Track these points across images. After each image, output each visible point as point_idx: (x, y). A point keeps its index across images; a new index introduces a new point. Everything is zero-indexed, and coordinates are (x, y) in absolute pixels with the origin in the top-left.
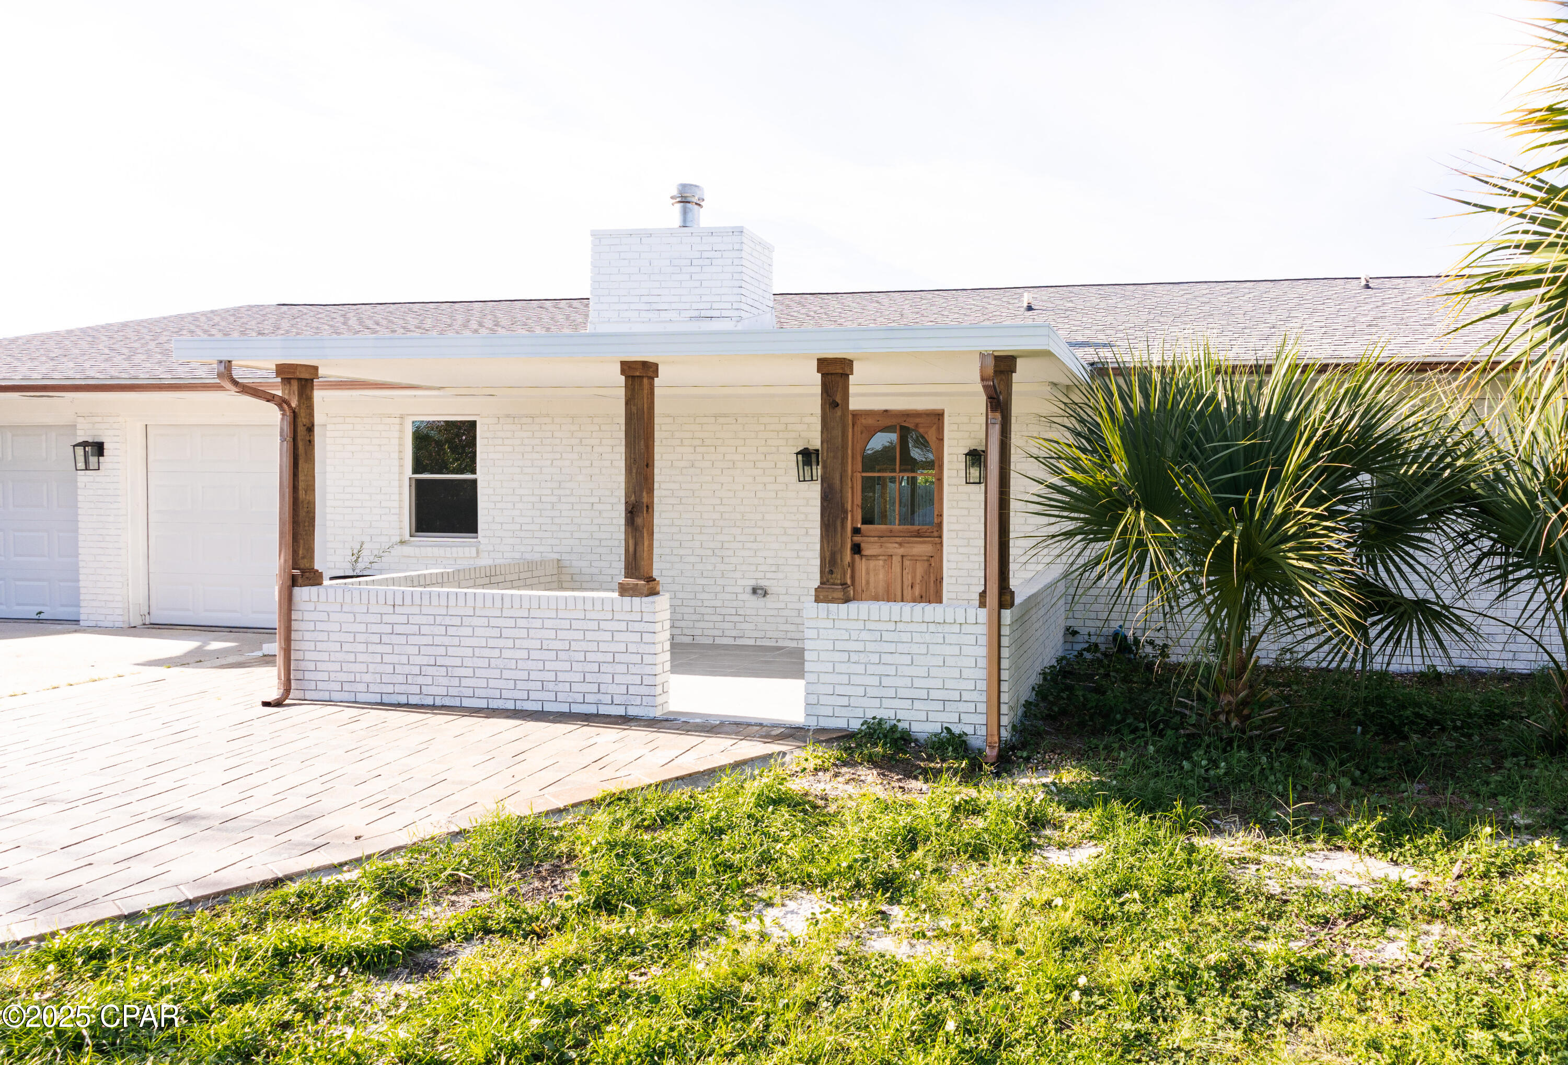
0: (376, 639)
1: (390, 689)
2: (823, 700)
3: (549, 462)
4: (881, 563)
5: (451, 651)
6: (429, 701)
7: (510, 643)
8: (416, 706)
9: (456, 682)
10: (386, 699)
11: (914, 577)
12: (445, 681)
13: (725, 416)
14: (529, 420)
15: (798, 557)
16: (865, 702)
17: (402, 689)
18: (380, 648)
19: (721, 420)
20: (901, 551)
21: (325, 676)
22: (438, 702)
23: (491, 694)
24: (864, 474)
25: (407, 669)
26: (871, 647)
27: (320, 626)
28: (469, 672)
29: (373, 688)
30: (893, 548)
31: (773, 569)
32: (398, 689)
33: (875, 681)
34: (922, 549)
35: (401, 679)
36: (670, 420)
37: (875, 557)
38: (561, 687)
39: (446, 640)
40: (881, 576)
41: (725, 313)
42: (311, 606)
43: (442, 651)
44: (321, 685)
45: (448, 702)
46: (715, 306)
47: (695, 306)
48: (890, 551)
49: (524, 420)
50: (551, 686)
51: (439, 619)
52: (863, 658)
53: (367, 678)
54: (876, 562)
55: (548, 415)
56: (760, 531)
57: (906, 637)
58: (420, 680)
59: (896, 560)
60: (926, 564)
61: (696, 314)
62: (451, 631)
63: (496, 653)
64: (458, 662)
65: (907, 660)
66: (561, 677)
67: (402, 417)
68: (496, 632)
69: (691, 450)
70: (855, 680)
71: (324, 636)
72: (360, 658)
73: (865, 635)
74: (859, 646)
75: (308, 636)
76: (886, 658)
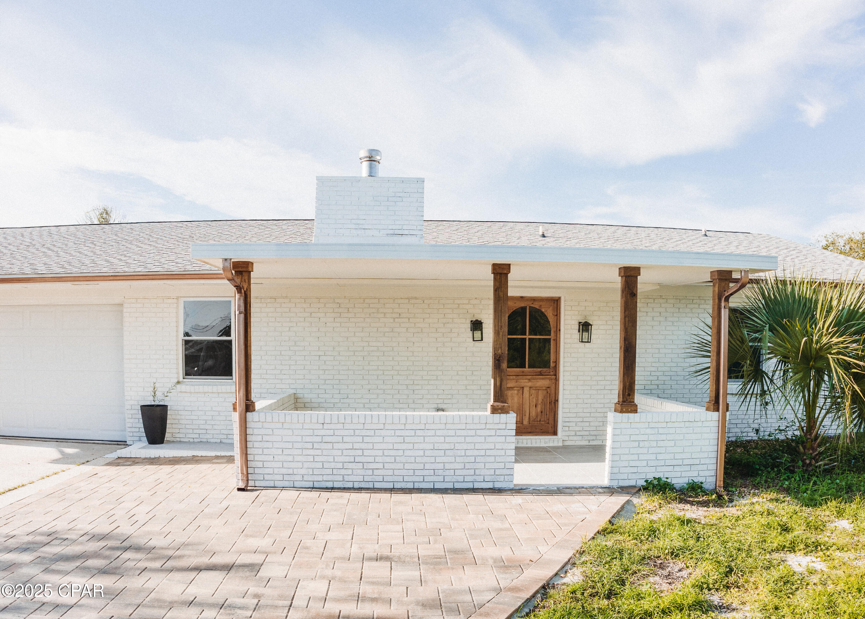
0: (310, 446)
1: (320, 478)
2: (623, 470)
3: (288, 329)
4: (516, 392)
5: (366, 453)
6: (350, 485)
7: (411, 446)
8: (339, 489)
9: (370, 473)
10: (316, 485)
11: (537, 400)
12: (362, 472)
13: (416, 298)
14: (273, 300)
15: (466, 389)
16: (647, 469)
17: (330, 478)
18: (312, 452)
19: (413, 301)
20: (530, 384)
21: (270, 471)
22: (356, 485)
23: (396, 479)
24: (510, 337)
25: (333, 465)
26: (651, 437)
27: (266, 438)
28: (380, 466)
29: (306, 478)
30: (525, 382)
31: (450, 397)
32: (325, 478)
33: (653, 457)
34: (543, 383)
35: (329, 471)
36: (376, 301)
37: (512, 388)
38: (447, 473)
39: (363, 446)
40: (516, 399)
41: (412, 232)
42: (259, 425)
43: (360, 452)
44: (267, 477)
45: (363, 485)
46: (405, 227)
47: (390, 227)
48: (523, 385)
49: (269, 300)
50: (440, 472)
51: (357, 432)
52: (646, 444)
53: (303, 471)
54: (513, 391)
55: (286, 297)
56: (441, 373)
57: (672, 431)
58: (343, 472)
59: (526, 390)
60: (545, 392)
61: (391, 232)
62: (366, 439)
63: (400, 453)
64: (371, 459)
65: (672, 443)
66: (447, 466)
67: (177, 298)
68: (401, 439)
69: (392, 320)
70: (642, 457)
71: (270, 445)
72: (297, 458)
73: (648, 431)
74: (645, 438)
75: (256, 445)
76: (661, 444)
